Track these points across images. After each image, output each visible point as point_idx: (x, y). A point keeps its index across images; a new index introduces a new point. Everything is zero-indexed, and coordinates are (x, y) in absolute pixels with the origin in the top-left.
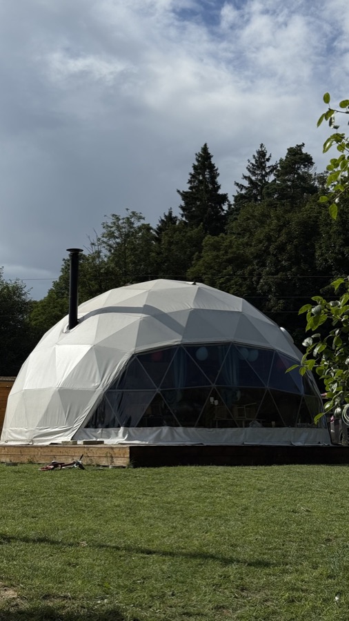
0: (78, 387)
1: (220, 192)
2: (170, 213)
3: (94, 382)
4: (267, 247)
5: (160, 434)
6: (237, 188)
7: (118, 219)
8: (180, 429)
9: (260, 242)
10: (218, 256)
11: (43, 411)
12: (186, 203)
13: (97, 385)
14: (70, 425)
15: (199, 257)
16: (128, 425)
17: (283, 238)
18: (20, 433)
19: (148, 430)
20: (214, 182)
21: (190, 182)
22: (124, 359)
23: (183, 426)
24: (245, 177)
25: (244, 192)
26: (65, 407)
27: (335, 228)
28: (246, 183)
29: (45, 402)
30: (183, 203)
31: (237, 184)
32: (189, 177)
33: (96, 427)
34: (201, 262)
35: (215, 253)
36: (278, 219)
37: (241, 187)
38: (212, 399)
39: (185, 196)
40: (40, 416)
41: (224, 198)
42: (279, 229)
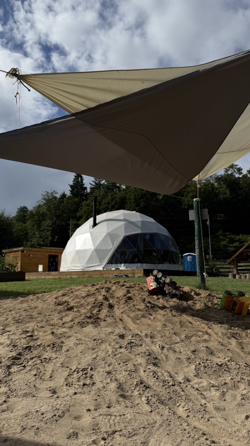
0: (103, 248)
1: (85, 186)
2: (64, 193)
3: (110, 246)
4: (108, 206)
5: (137, 266)
6: (90, 185)
7: (48, 193)
8: (144, 264)
9: (105, 204)
10: (89, 209)
11: (88, 258)
12: (72, 189)
13: (112, 247)
14: (101, 263)
15: (81, 209)
16: (125, 263)
17: (113, 203)
18: (77, 267)
19: (133, 265)
20: (82, 182)
21: (73, 181)
22: (121, 239)
23: (146, 263)
24: (93, 181)
25: (92, 186)
26: (98, 256)
27: (133, 200)
28: (93, 184)
29: (88, 255)
30: (70, 189)
31: (90, 184)
32: (73, 180)
33: (112, 263)
34: (83, 210)
35: (88, 207)
36: (112, 196)
37: (92, 185)
38: (154, 253)
39: (71, 186)
40: (86, 260)
41: (86, 188)
42: (112, 200)
